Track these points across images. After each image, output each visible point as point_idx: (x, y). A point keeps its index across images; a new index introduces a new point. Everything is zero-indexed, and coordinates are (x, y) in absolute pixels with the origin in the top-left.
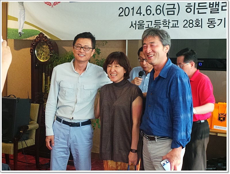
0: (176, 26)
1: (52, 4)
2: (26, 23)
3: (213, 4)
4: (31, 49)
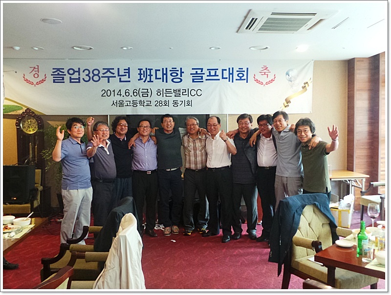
0: (150, 105)
1: (35, 83)
2: (6, 99)
3: (176, 90)
4: (16, 123)
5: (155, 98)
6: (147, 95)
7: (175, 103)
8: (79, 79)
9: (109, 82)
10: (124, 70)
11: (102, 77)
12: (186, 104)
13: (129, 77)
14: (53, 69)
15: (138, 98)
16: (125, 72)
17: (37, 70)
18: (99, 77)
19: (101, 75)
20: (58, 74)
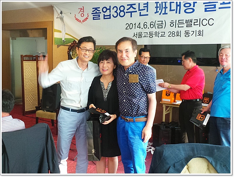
0: (164, 36)
1: (82, 21)
2: (66, 34)
3: (188, 21)
4: (68, 52)
5: (168, 29)
6: (161, 27)
7: (187, 33)
8: (110, 15)
9: (131, 17)
10: (144, 4)
11: (126, 12)
12: (197, 34)
13: (147, 11)
14: (93, 8)
15: (154, 30)
16: (144, 7)
17: (82, 10)
18: (124, 12)
19: (126, 11)
20: (96, 13)
